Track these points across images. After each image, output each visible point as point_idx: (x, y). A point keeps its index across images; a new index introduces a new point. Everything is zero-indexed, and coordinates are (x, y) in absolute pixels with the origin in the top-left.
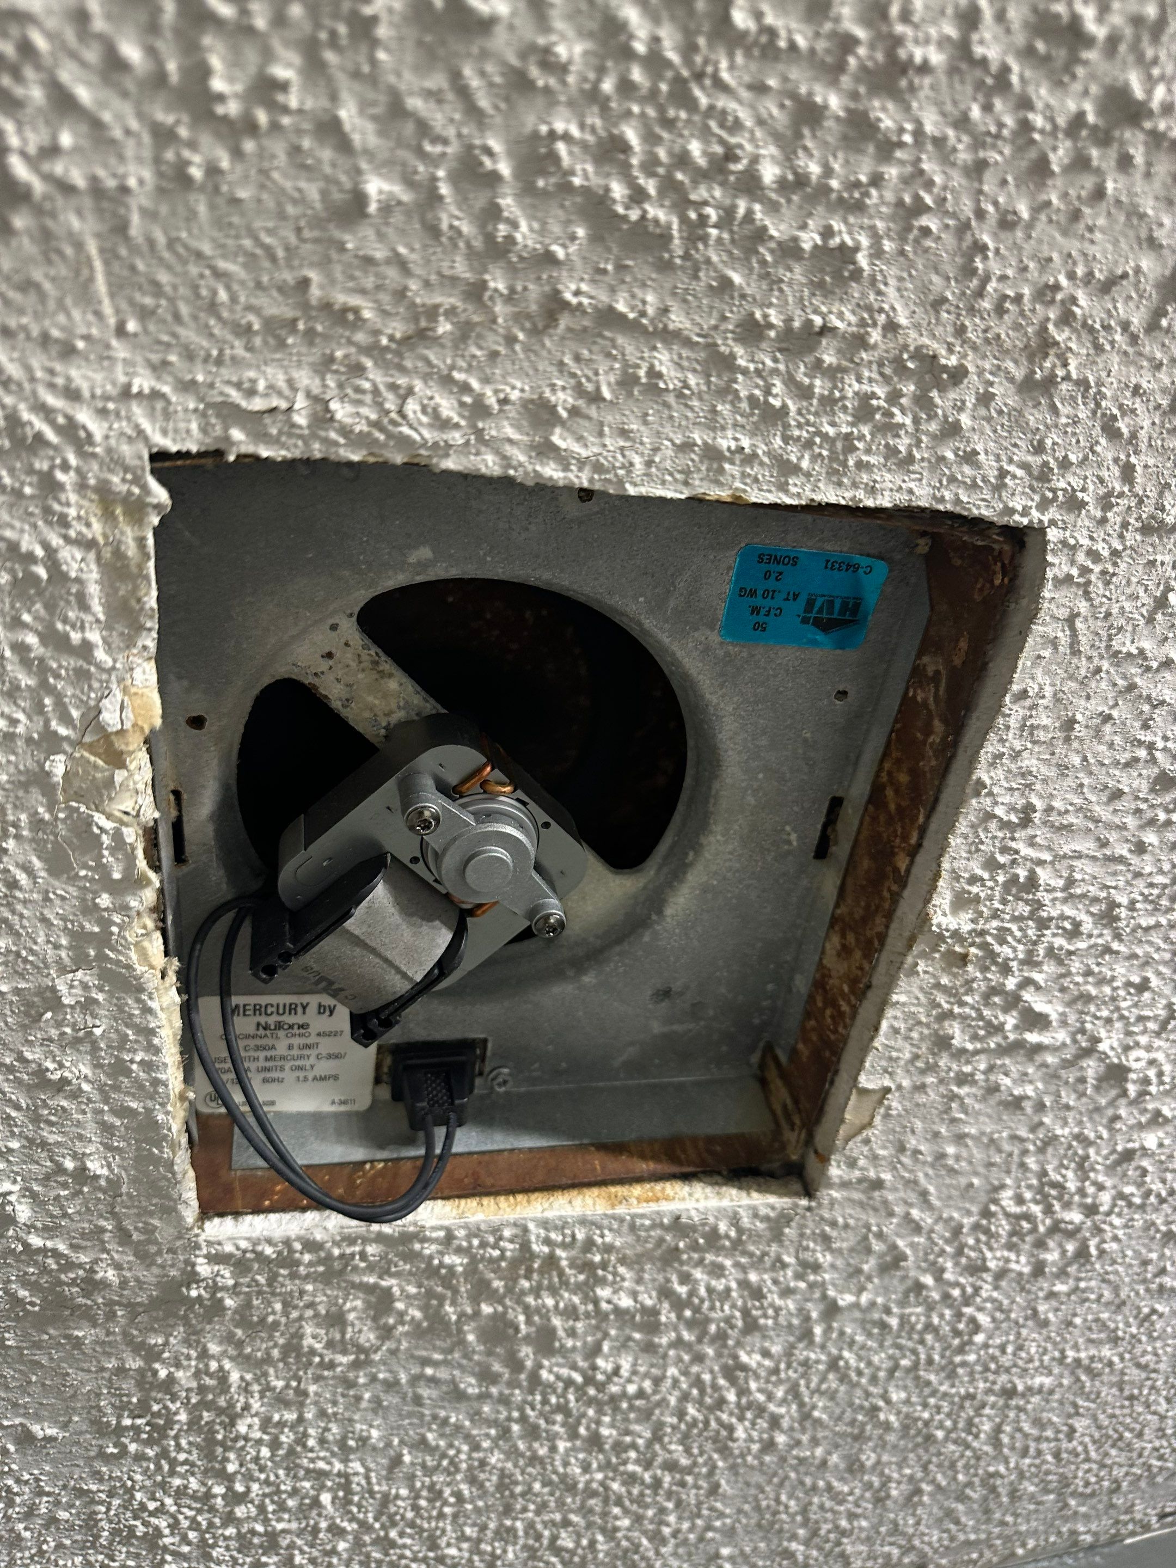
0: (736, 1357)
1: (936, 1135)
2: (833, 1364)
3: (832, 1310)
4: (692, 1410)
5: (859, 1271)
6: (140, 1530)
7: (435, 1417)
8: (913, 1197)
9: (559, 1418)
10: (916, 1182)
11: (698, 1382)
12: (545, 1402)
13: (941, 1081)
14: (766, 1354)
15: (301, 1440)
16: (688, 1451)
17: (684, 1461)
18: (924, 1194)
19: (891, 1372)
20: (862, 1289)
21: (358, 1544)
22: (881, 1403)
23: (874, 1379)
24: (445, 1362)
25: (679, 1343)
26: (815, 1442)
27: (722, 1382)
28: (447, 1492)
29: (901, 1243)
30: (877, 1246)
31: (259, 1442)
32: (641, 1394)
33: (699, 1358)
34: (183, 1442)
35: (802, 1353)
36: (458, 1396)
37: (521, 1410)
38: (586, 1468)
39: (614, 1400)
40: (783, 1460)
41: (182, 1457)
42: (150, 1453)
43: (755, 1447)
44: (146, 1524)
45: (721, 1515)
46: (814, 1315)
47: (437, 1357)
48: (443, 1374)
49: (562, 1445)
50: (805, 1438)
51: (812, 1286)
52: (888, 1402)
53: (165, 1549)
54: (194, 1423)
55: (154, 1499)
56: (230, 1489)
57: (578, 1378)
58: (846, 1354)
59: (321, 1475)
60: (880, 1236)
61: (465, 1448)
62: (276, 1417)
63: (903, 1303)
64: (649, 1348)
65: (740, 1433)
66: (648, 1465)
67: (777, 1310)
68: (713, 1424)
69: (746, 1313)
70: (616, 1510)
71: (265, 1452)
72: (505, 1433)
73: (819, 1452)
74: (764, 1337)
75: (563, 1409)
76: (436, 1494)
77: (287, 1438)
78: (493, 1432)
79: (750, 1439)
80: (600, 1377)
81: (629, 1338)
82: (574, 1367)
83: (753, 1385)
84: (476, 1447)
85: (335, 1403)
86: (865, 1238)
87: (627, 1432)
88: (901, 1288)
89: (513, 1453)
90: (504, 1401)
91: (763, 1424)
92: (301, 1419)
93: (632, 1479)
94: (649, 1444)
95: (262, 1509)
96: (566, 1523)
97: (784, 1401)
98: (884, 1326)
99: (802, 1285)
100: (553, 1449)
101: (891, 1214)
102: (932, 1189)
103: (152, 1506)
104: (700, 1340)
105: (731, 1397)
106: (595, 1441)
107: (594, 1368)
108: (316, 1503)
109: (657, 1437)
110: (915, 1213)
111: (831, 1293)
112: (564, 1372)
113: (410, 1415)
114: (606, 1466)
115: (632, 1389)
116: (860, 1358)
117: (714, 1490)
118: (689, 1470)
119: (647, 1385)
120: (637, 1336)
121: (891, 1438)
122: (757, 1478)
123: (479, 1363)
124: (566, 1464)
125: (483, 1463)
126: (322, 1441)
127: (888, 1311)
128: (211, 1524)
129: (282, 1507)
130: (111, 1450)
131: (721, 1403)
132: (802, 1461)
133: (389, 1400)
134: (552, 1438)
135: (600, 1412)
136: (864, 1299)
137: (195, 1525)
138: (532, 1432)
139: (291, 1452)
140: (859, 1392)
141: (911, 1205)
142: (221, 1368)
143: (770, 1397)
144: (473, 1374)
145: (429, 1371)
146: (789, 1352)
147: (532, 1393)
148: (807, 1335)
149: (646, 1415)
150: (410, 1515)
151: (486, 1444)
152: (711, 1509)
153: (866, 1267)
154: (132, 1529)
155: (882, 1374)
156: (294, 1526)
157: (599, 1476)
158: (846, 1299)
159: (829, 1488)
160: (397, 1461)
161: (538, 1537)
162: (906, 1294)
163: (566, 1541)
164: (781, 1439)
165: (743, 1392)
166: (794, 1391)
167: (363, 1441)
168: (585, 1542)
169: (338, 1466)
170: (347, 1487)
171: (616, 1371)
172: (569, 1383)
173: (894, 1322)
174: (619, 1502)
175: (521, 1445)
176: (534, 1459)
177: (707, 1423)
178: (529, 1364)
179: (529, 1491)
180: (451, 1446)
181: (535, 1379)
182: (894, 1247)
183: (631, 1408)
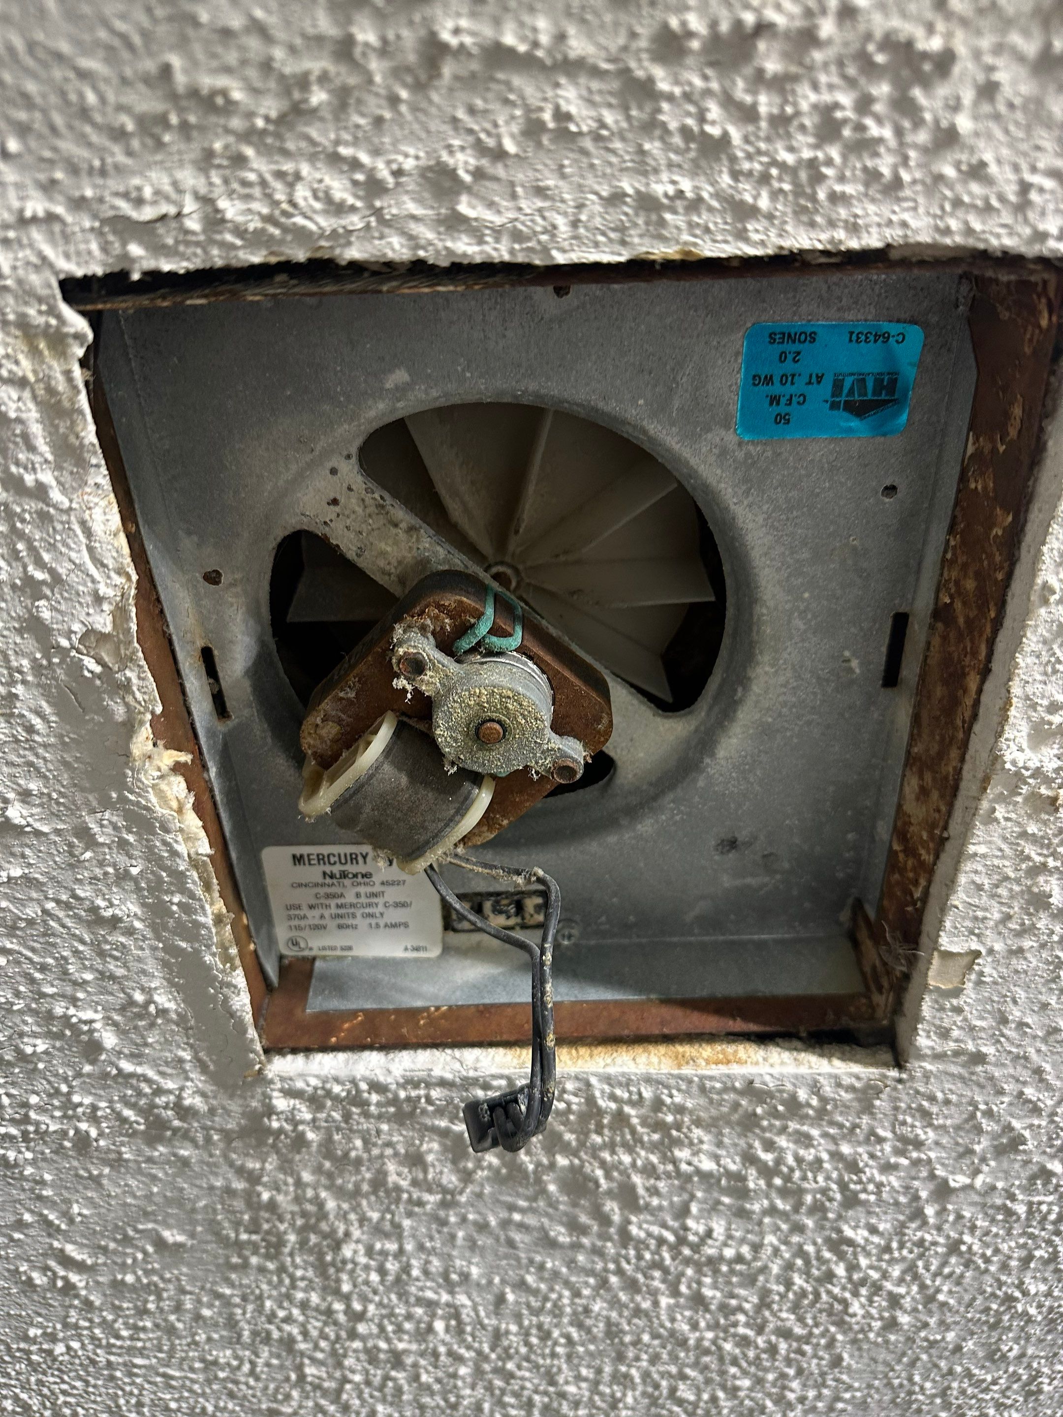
0: (839, 1231)
1: (1045, 1006)
2: (954, 1247)
3: (943, 1191)
4: (798, 1281)
5: (971, 1152)
6: (276, 1335)
7: (531, 1261)
8: (1025, 1075)
9: (657, 1274)
10: (1026, 1058)
11: (800, 1252)
12: (640, 1257)
13: (1043, 946)
14: (873, 1230)
15: (406, 1269)
16: (801, 1320)
17: (798, 1330)
18: (1038, 1072)
19: (1026, 1261)
20: (977, 1172)
21: (478, 1372)
22: (1017, 1294)
23: (1004, 1267)
24: (531, 1210)
25: (772, 1211)
26: (944, 1326)
27: (827, 1255)
28: (556, 1333)
29: (1016, 1124)
30: (987, 1125)
31: (367, 1268)
32: (739, 1259)
33: (799, 1228)
34: (298, 1260)
35: (913, 1233)
36: (552, 1244)
37: (617, 1262)
38: (695, 1326)
39: (713, 1262)
40: (910, 1340)
41: (299, 1273)
42: (271, 1266)
43: (876, 1325)
44: (280, 1329)
45: (849, 1388)
46: (924, 1194)
47: (522, 1203)
48: (531, 1220)
49: (665, 1301)
50: (932, 1321)
51: (916, 1163)
52: (1025, 1293)
53: (302, 1354)
54: (303, 1243)
55: (281, 1307)
56: (348, 1306)
57: (671, 1238)
58: (967, 1238)
59: (430, 1305)
60: (989, 1114)
61: (567, 1293)
62: (378, 1246)
63: (1029, 1188)
64: (742, 1214)
65: (856, 1307)
66: (760, 1330)
67: (879, 1185)
68: (824, 1297)
69: (843, 1186)
70: (733, 1370)
71: (374, 1277)
72: (604, 1283)
73: (951, 1336)
74: (869, 1213)
75: (658, 1265)
76: (545, 1336)
77: (392, 1266)
78: (592, 1281)
79: (868, 1315)
80: (692, 1238)
81: (718, 1202)
82: (664, 1226)
83: (863, 1262)
84: (577, 1294)
85: (431, 1239)
86: (973, 1116)
87: (732, 1296)
88: (1025, 1174)
89: (615, 1303)
90: (598, 1252)
91: (880, 1301)
92: (401, 1251)
93: (744, 1342)
94: (758, 1308)
95: (382, 1328)
96: (683, 1377)
97: (901, 1281)
98: (1009, 1213)
99: (904, 1162)
100: (656, 1304)
101: (1001, 1092)
102: (1047, 1067)
103: (281, 1314)
104: (796, 1209)
105: (840, 1270)
106: (698, 1301)
107: (686, 1229)
108: (430, 1329)
109: (764, 1303)
110: (1030, 1092)
111: (940, 1172)
112: (655, 1230)
113: (506, 1257)
114: (714, 1326)
115: (729, 1253)
116: (986, 1245)
117: (837, 1361)
118: (807, 1339)
119: (745, 1250)
120: (726, 1200)
121: (1035, 1331)
122: (882, 1355)
123: (566, 1214)
124: (673, 1320)
125: (587, 1311)
126: (426, 1273)
127: (1012, 1198)
128: (338, 1337)
129: (399, 1330)
130: (235, 1260)
131: (830, 1276)
132: (933, 1344)
133: (482, 1240)
134: (654, 1294)
135: (699, 1271)
136: (979, 1181)
137: (323, 1336)
138: (632, 1286)
139: (398, 1280)
140: (989, 1280)
141: (1025, 1083)
142: (317, 1196)
143: (885, 1275)
144: (562, 1224)
145: (517, 1217)
146: (900, 1230)
147: (625, 1247)
148: (918, 1214)
149: (750, 1280)
150: (523, 1350)
151: (586, 1292)
152: (837, 1380)
153: (977, 1148)
154: (268, 1333)
155: (1014, 1263)
156: (414, 1347)
157: (710, 1335)
158: (958, 1180)
159: (969, 1375)
160: (500, 1300)
161: (657, 1386)
162: (1032, 1178)
163: (685, 1392)
164: (904, 1319)
165: (852, 1267)
166: (911, 1269)
167: (465, 1277)
168: (706, 1396)
169: (445, 1297)
170: (457, 1316)
171: (709, 1233)
172: (661, 1241)
173: (1021, 1209)
174: (735, 1362)
175: (623, 1297)
176: (638, 1312)
177: (817, 1295)
178: (616, 1218)
179: (637, 1343)
180: (552, 1290)
181: (625, 1238)
182: (1009, 1128)
183: (732, 1272)
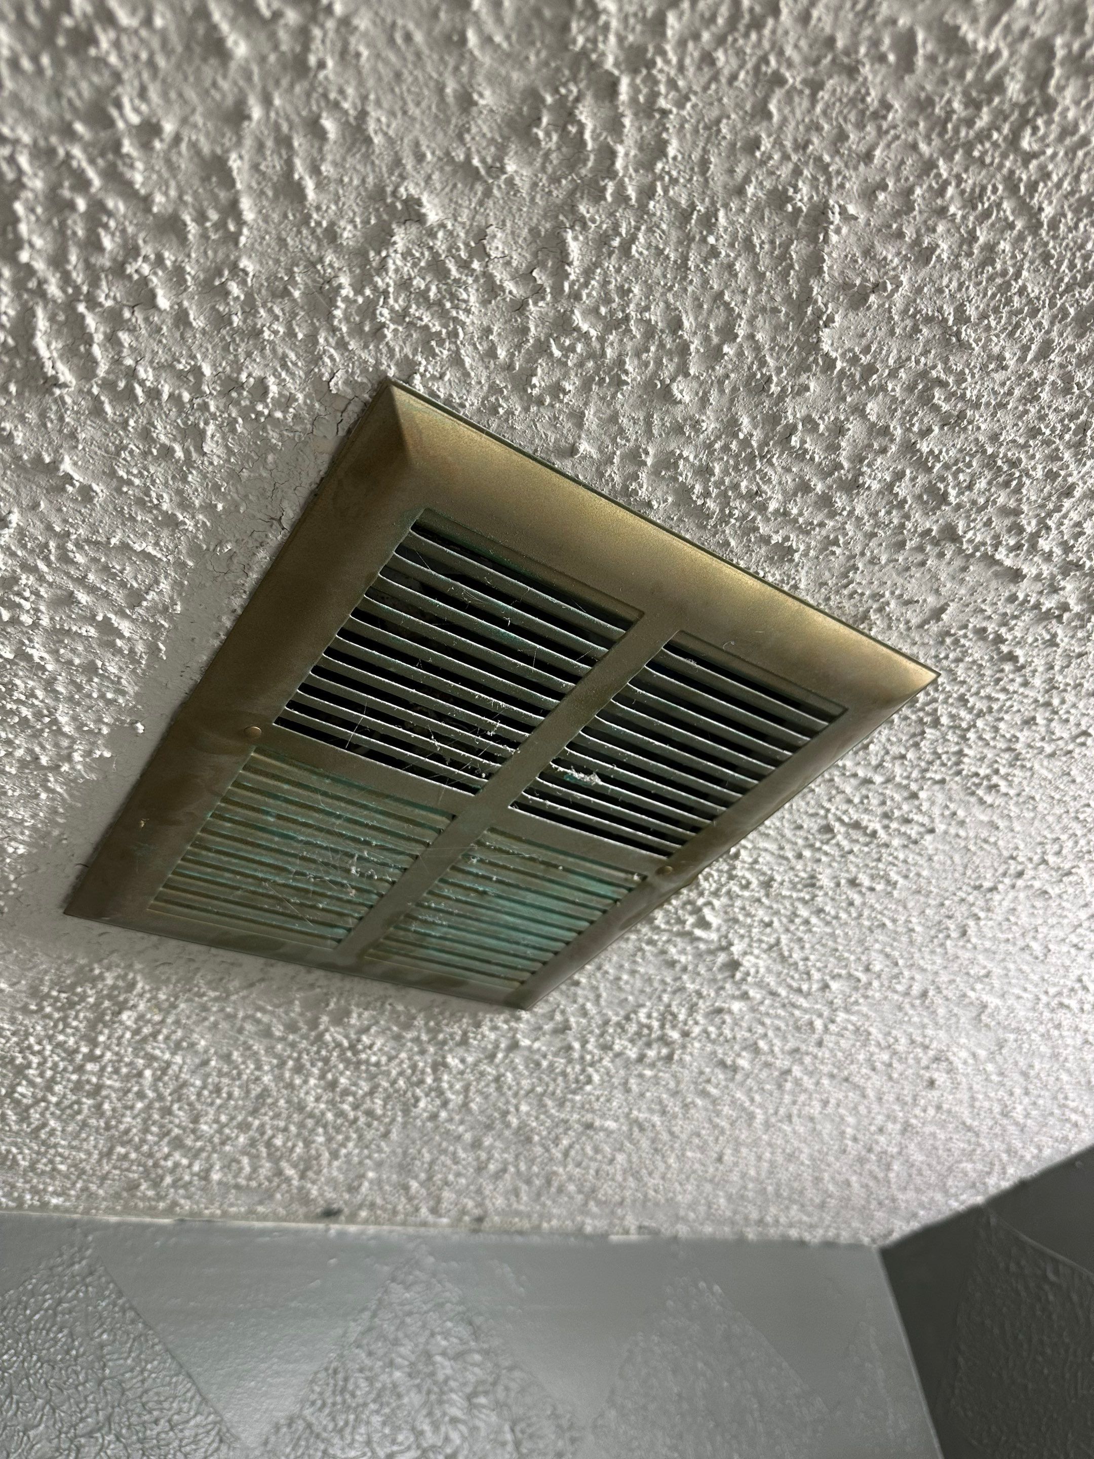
0: (444, 1057)
1: (621, 966)
2: (497, 1079)
3: (514, 1046)
4: (401, 1083)
5: (540, 1028)
6: (19, 1061)
7: (245, 1043)
8: (591, 996)
9: (320, 1064)
10: (597, 988)
11: (414, 1067)
12: (318, 1052)
13: (639, 940)
14: (463, 1061)
15: (154, 1035)
16: (384, 1106)
17: (379, 1112)
18: (598, 996)
19: (528, 1093)
20: (537, 1039)
21: (149, 1107)
22: (512, 1109)
23: (516, 1095)
24: (272, 1013)
25: (417, 1040)
26: (462, 1122)
27: (429, 1070)
28: (225, 1089)
29: (572, 1020)
30: (558, 1017)
31: (127, 1028)
32: (377, 1064)
33: (423, 1052)
34: (81, 1015)
35: (484, 1067)
36: (267, 1033)
37: (300, 1053)
38: (318, 1099)
39: (359, 1063)
40: (437, 1127)
41: (75, 1023)
42: (56, 1015)
43: (425, 1115)
44: (24, 1058)
45: (380, 1151)
46: (503, 1046)
47: (269, 1008)
48: (266, 1019)
49: (312, 1082)
50: (457, 1118)
51: (510, 1029)
52: (517, 1110)
53: (26, 1077)
54: (97, 1004)
55: (39, 1043)
56: (92, 1051)
57: (346, 1043)
58: (509, 1075)
59: (154, 1058)
60: (563, 1012)
61: (252, 1066)
62: (149, 1016)
63: (556, 1054)
64: (398, 1038)
65: (422, 1104)
66: (356, 1107)
67: (484, 1036)
68: (409, 1094)
69: (465, 1034)
70: (320, 1130)
71: (128, 1035)
72: (282, 1064)
73: (461, 1129)
74: (468, 1051)
75: (326, 1060)
76: (218, 1090)
77: (146, 1031)
78: (275, 1061)
79: (424, 1110)
80: (360, 1047)
81: (389, 1029)
82: (347, 1037)
83: (446, 1077)
84: (259, 1068)
85: (188, 1018)
86: (554, 1011)
87: (355, 1084)
88: (559, 1045)
89: (279, 1078)
90: (293, 1045)
91: (438, 1102)
92: (163, 1022)
93: (341, 1114)
94: (365, 1095)
95: (103, 1069)
96: (285, 1129)
97: (457, 1093)
98: (538, 1064)
99: (505, 1027)
100: (306, 1082)
101: (575, 1002)
102: (604, 995)
103: (37, 1048)
104: (429, 1042)
105: (429, 1080)
106: (333, 1085)
107: (359, 1041)
108: (140, 1074)
109: (371, 1093)
110: (589, 1006)
111: (519, 1036)
112: (339, 1038)
113: (230, 1038)
114: (332, 1103)
115: (374, 1059)
116: (515, 1079)
117: (386, 1135)
118: (378, 1118)
119: (384, 1059)
120: (395, 1029)
121: (507, 1133)
122: (415, 1135)
123: (292, 1019)
124: (307, 1093)
125: (258, 1079)
126: (167, 1038)
127: (545, 1056)
128: (65, 1069)
129: (116, 1071)
130: (33, 1007)
131: (421, 1082)
132: (448, 1132)
133: (224, 1025)
134: (309, 1075)
135: (346, 1068)
136: (536, 1045)
137: (55, 1066)
138: (299, 1069)
139: (144, 1040)
140: (503, 1100)
141: (588, 1000)
142: (134, 978)
143: (451, 1087)
144: (284, 1025)
145: (259, 1015)
146: (476, 1064)
147: (312, 1044)
148: (492, 1057)
149: (372, 1077)
150: (193, 1098)
151: (266, 1068)
152: (378, 1146)
153: (546, 1027)
154: (13, 1059)
155: (522, 1092)
156: (117, 1085)
157: (322, 1106)
158: (525, 1042)
159: (454, 1153)
160: (205, 1063)
161: (263, 1134)
162: (560, 1049)
163: (278, 1142)
164: (443, 1114)
165: (437, 1079)
166: (466, 1089)
167: (192, 1045)
168: (290, 1144)
169: (167, 1056)
170: (164, 1071)
171: (371, 1047)
172: (339, 1045)
173: (545, 1064)
174: (325, 1126)
175: (287, 1075)
176: (291, 1086)
177: (405, 1092)
178: (322, 1027)
179: (275, 1104)
180: (244, 1063)
181: (320, 1037)
182: (567, 1021)
183: (367, 1071)
